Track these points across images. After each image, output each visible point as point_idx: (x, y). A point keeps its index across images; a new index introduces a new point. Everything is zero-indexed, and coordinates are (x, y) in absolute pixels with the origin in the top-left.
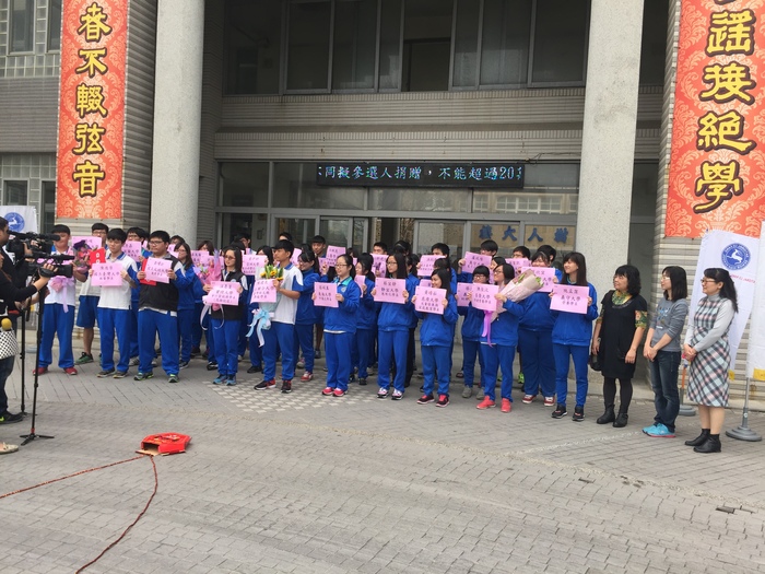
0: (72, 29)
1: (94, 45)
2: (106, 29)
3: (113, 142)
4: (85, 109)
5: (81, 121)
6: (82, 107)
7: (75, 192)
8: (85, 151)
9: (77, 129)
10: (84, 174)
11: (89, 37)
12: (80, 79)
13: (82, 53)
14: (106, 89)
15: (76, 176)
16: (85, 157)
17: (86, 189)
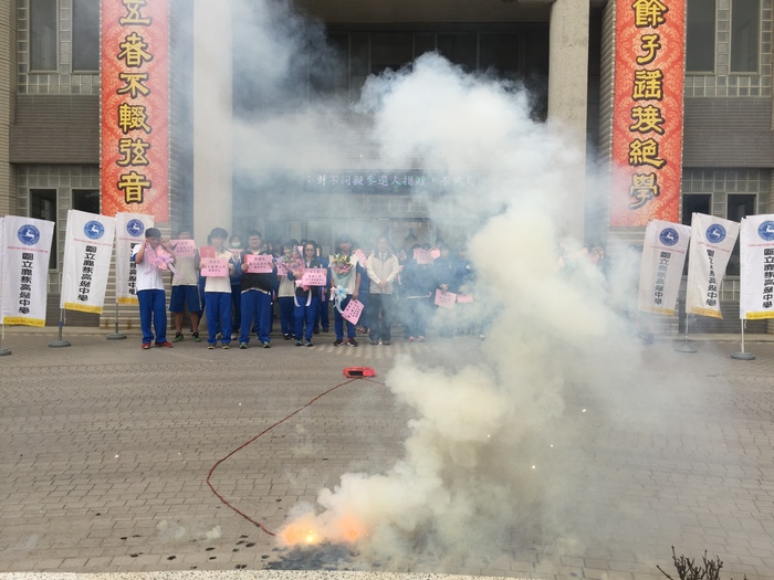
0: (112, 55)
1: (135, 70)
2: (147, 57)
3: (158, 155)
4: (128, 126)
5: (125, 136)
6: (125, 124)
7: (121, 199)
8: (130, 163)
9: (120, 143)
10: (129, 183)
11: (129, 63)
12: (121, 100)
13: (122, 76)
14: (149, 109)
15: (121, 185)
16: (130, 168)
17: (131, 196)
